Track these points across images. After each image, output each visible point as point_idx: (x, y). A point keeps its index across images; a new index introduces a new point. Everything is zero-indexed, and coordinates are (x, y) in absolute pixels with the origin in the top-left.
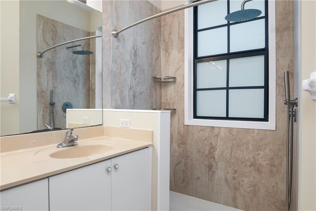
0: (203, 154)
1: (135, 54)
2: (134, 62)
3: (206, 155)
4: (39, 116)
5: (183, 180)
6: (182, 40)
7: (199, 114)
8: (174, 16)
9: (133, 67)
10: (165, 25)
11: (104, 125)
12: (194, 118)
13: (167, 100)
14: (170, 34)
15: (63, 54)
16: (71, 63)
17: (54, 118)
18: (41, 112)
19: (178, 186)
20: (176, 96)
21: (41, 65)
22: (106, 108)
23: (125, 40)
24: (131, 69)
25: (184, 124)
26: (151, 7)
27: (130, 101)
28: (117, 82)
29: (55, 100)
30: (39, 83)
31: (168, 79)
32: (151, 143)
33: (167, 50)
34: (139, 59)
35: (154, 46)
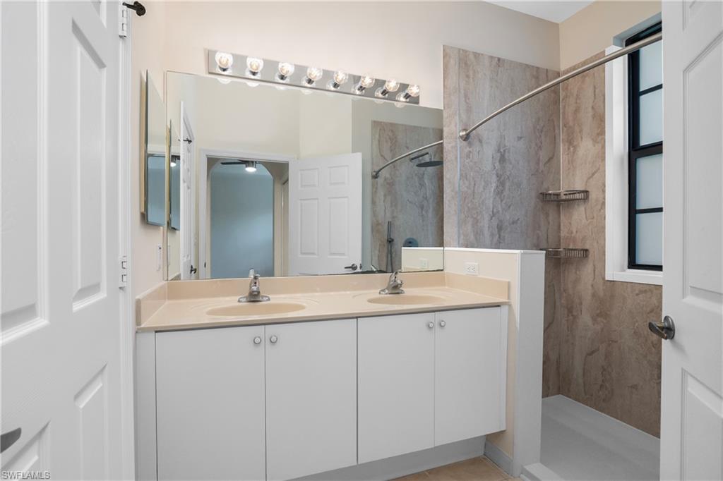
0: (646, 341)
1: (502, 159)
2: (500, 172)
3: (652, 343)
4: (373, 258)
5: (601, 386)
6: (600, 120)
7: (641, 260)
8: (585, 77)
9: (498, 181)
10: (566, 97)
11: (445, 271)
12: (629, 268)
13: (572, 233)
14: (577, 111)
15: (406, 169)
16: (416, 179)
17: (393, 260)
18: (377, 252)
19: (592, 395)
20: (589, 224)
21: (377, 188)
22: (450, 247)
23: (483, 141)
24: (494, 185)
25: (604, 278)
26: (535, 73)
27: (492, 235)
28: (468, 207)
29: (394, 236)
30: (374, 214)
31: (570, 194)
32: (507, 301)
33: (570, 142)
34: (511, 166)
35: (543, 137)
